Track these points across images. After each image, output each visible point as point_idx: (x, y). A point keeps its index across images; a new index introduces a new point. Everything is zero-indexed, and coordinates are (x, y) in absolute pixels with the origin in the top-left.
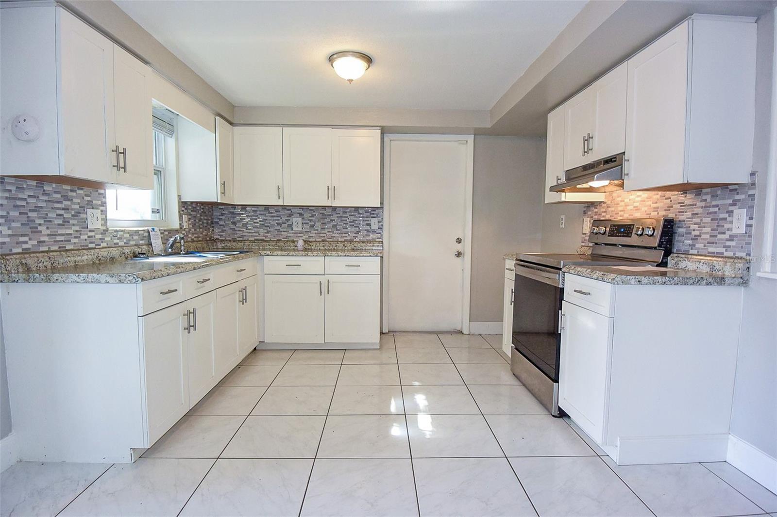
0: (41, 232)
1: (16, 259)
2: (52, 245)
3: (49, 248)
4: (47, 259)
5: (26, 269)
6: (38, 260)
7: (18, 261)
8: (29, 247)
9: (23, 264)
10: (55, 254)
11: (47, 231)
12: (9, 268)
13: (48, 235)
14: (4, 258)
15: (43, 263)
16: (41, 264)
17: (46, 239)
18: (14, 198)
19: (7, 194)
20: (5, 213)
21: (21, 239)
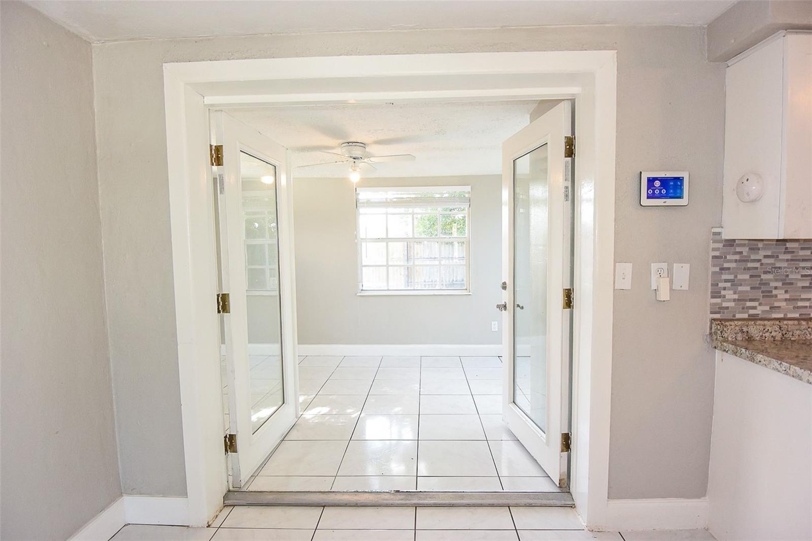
0: (776, 296)
1: (737, 326)
2: (791, 312)
3: (785, 315)
4: (777, 329)
5: (747, 338)
6: (764, 329)
7: (737, 328)
8: (758, 313)
9: (744, 332)
10: (790, 322)
11: (785, 295)
12: (726, 335)
13: (786, 300)
14: (722, 324)
15: (771, 333)
16: (767, 334)
17: (783, 304)
18: (745, 260)
19: (737, 257)
20: (731, 277)
21: (749, 304)
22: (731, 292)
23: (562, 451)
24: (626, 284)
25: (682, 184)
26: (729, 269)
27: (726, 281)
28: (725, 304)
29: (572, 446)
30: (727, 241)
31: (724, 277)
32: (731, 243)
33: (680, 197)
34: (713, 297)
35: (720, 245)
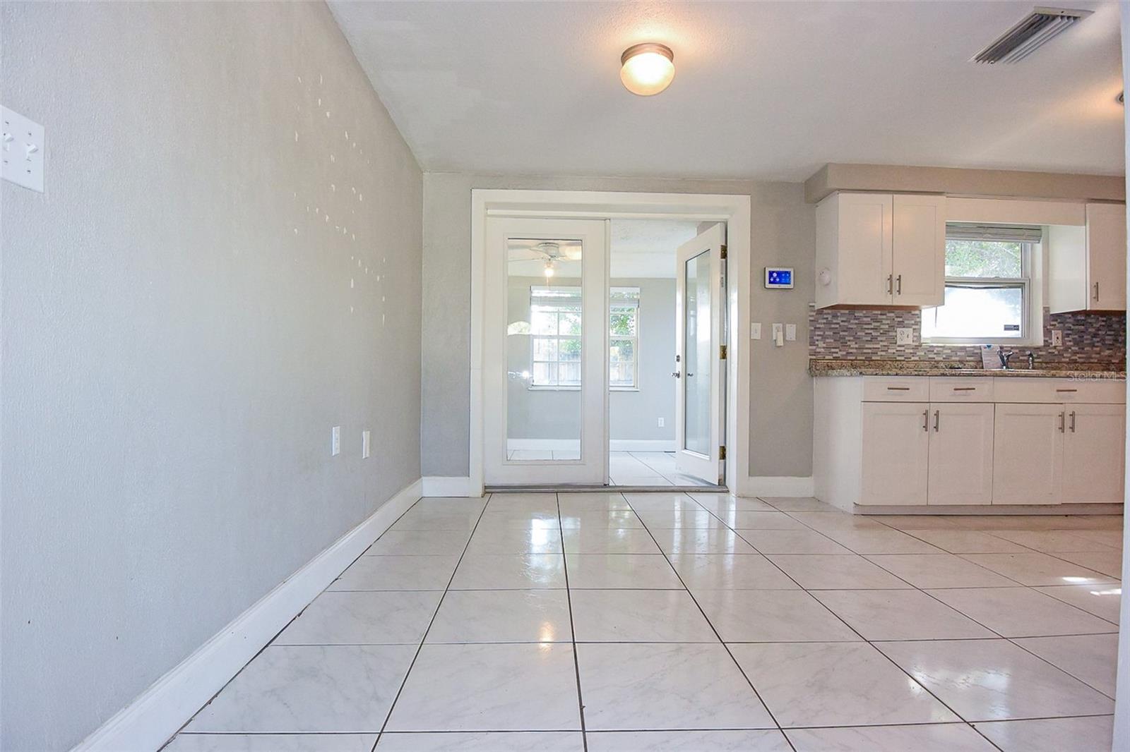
0: (850, 346)
11: (855, 345)
13: (856, 348)
14: (816, 362)
18: (830, 323)
19: (825, 321)
20: (822, 333)
21: (833, 350)
22: (822, 342)
23: (720, 459)
24: (757, 336)
25: (790, 276)
26: (819, 328)
27: (818, 335)
28: (818, 350)
29: (727, 456)
30: (818, 310)
31: (817, 333)
32: (820, 311)
33: (789, 284)
34: (811, 345)
35: (814, 314)
